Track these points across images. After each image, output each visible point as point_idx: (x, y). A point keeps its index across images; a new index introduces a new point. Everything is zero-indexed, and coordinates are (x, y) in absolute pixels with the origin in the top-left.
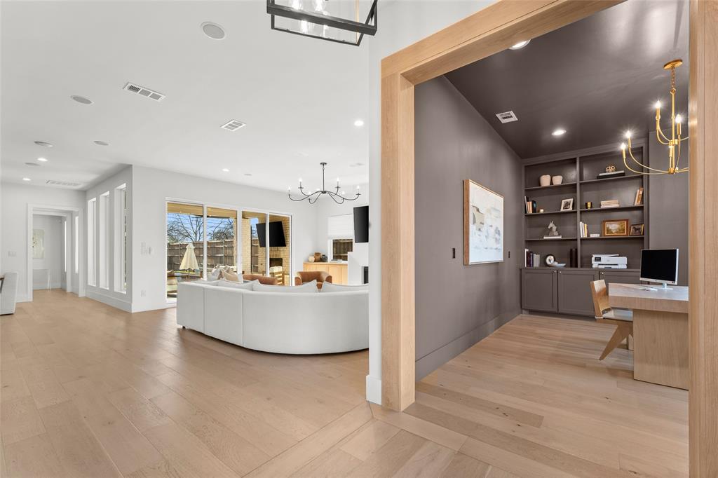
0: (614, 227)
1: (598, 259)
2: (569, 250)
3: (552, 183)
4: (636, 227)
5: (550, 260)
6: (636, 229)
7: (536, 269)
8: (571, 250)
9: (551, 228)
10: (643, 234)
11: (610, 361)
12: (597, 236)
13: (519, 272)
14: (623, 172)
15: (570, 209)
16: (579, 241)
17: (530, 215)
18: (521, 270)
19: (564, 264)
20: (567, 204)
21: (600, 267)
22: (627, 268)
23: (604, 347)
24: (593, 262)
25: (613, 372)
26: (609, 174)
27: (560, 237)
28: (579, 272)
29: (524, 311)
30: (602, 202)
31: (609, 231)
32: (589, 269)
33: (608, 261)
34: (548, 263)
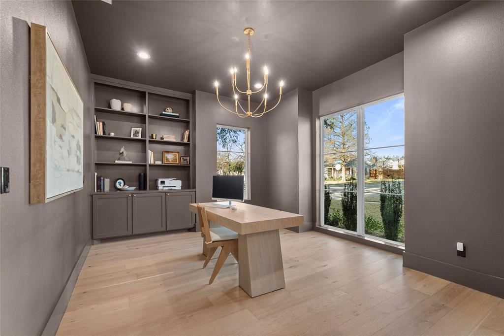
0: (170, 157)
1: (163, 182)
2: (138, 174)
3: (123, 109)
4: (184, 158)
5: (120, 184)
6: (184, 160)
7: (107, 194)
8: (140, 175)
9: (123, 153)
10: (190, 164)
12: (159, 163)
13: (90, 198)
14: (178, 115)
15: (139, 137)
16: (148, 167)
17: (100, 137)
18: (92, 196)
19: (135, 188)
20: (136, 133)
21: (165, 188)
22: (182, 189)
24: (159, 185)
26: (168, 113)
27: (131, 162)
28: (146, 195)
29: (95, 241)
31: (167, 159)
32: (155, 191)
33: (170, 184)
34: (118, 186)
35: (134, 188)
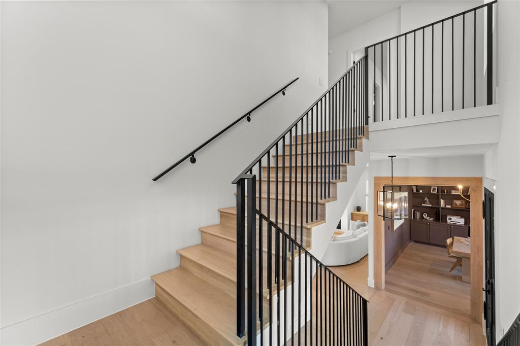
0: (458, 203)
1: (450, 219)
7: (418, 220)
8: (436, 213)
9: (426, 200)
11: (454, 272)
12: (449, 207)
13: (409, 222)
15: (436, 192)
16: (440, 209)
17: (415, 193)
18: (410, 221)
20: (434, 190)
21: (451, 222)
22: (464, 225)
23: (452, 265)
24: (448, 220)
25: (454, 278)
27: (430, 205)
28: (440, 225)
29: (412, 241)
30: (452, 191)
31: (456, 204)
32: (445, 224)
33: (455, 220)
34: (424, 215)
35: (432, 219)
